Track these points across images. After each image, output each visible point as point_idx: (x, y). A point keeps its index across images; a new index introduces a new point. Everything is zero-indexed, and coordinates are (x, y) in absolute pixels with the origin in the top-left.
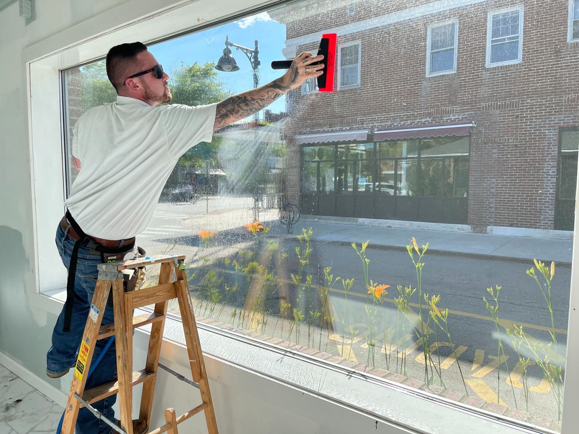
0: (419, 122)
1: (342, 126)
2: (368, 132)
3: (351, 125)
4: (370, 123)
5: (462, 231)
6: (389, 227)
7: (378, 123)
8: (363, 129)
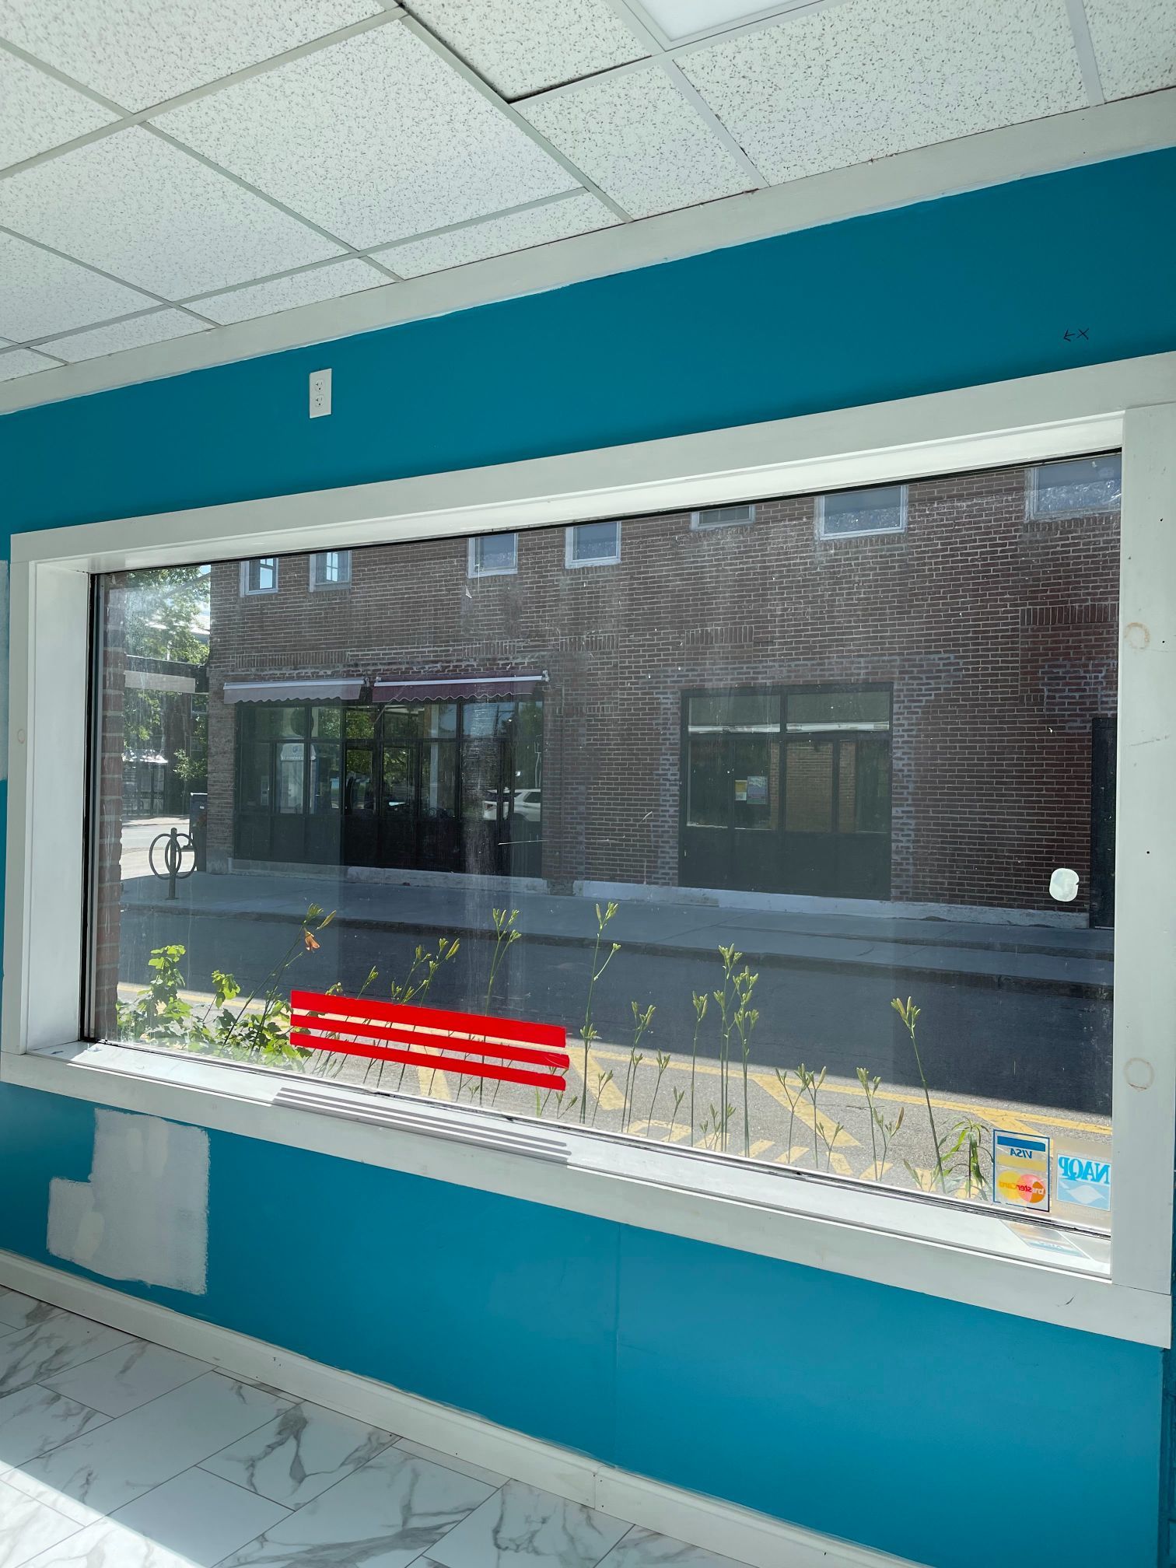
0: (456, 666)
1: (317, 668)
2: (362, 682)
3: (334, 667)
4: (368, 665)
5: (533, 892)
6: (405, 884)
7: (384, 665)
8: (358, 675)
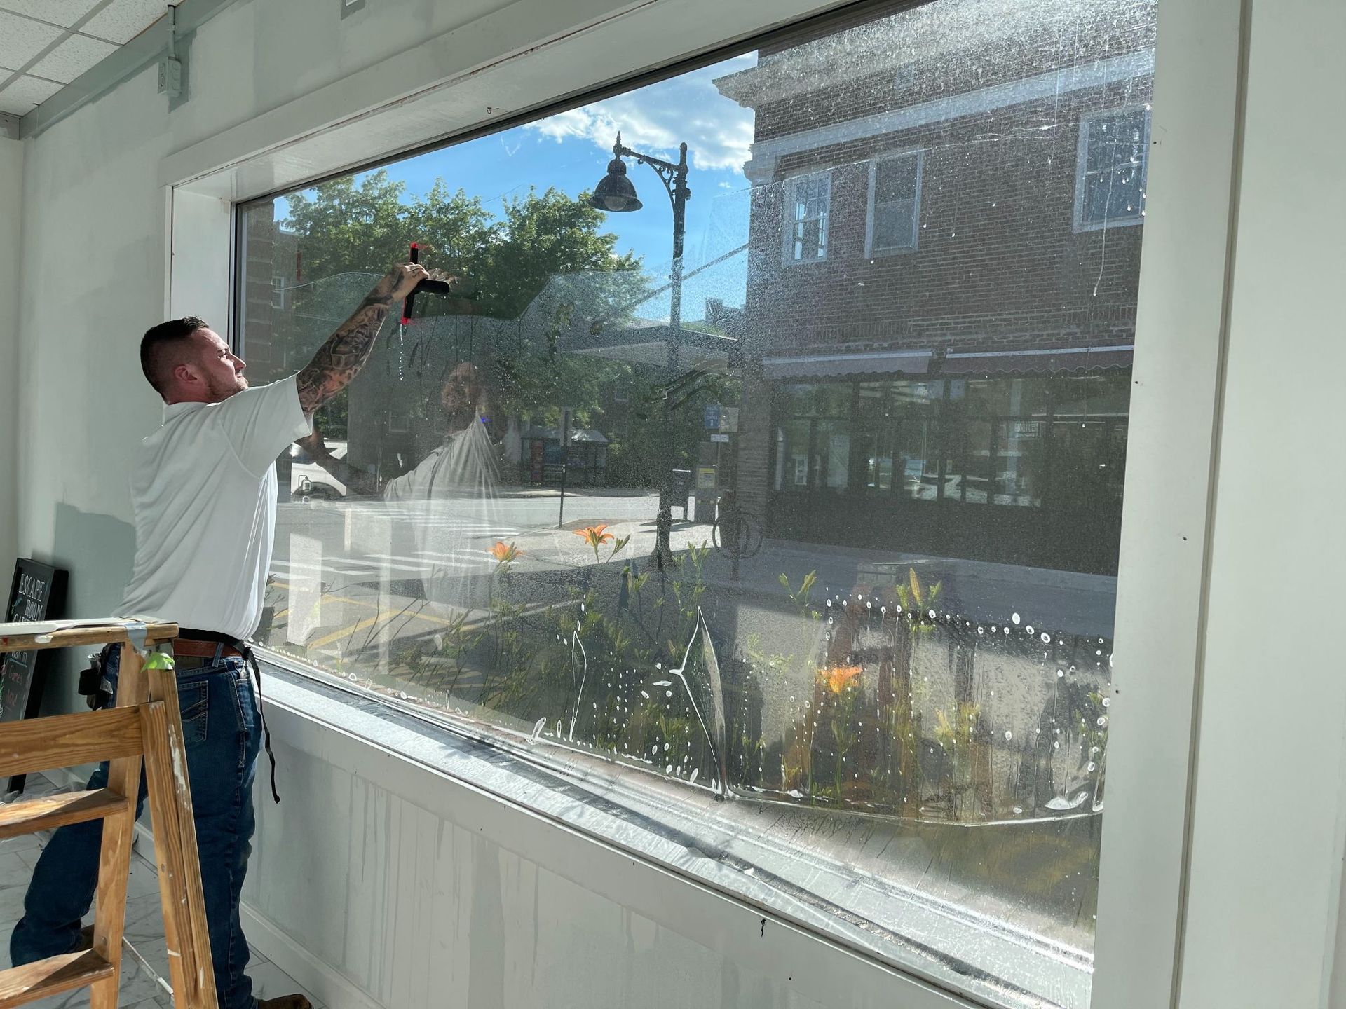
0: (1052, 334)
1: (871, 340)
2: (930, 354)
3: (891, 338)
4: (936, 335)
7: (957, 334)
8: (921, 347)
